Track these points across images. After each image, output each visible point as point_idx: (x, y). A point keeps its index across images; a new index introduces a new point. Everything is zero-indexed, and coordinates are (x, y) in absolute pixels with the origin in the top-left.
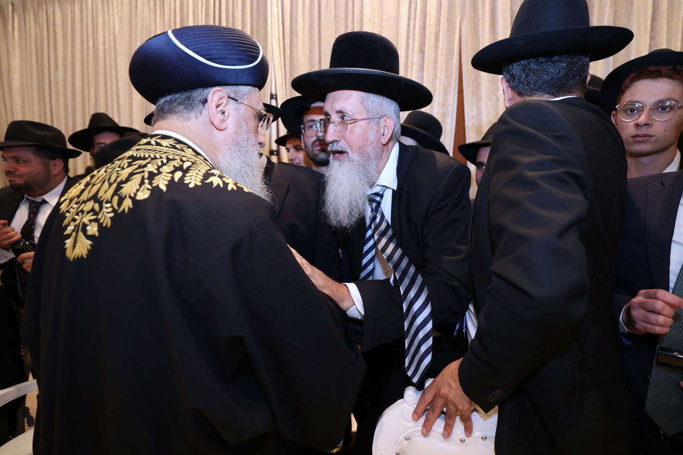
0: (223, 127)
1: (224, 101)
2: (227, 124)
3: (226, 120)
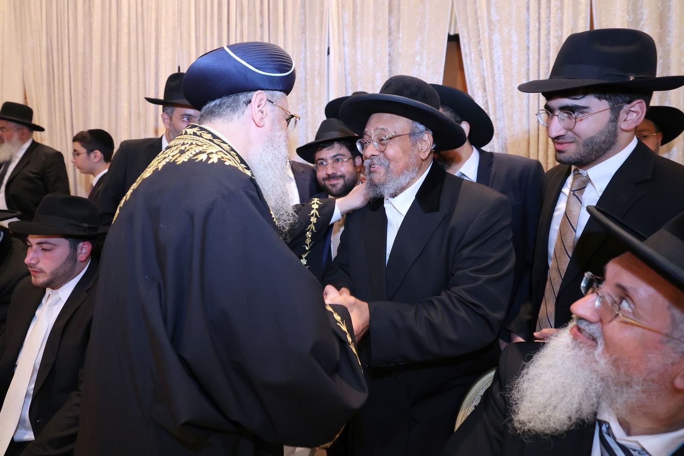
0: (261, 124)
1: (263, 102)
2: (264, 122)
3: (263, 119)
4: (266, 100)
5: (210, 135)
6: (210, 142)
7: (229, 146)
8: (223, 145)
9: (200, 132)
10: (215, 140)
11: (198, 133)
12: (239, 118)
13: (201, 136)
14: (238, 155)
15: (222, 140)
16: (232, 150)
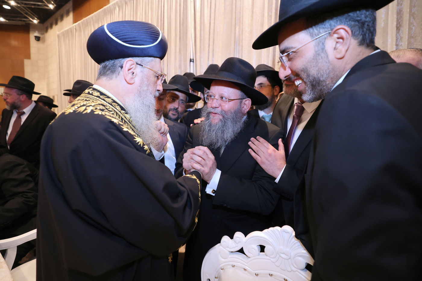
0: (132, 82)
1: (134, 66)
2: (134, 80)
3: (134, 78)
4: (135, 63)
5: (99, 93)
6: (98, 98)
7: (112, 99)
8: (107, 99)
9: (92, 91)
10: (101, 97)
11: (91, 92)
12: (116, 77)
13: (92, 94)
14: (119, 105)
15: (107, 96)
16: (115, 102)
